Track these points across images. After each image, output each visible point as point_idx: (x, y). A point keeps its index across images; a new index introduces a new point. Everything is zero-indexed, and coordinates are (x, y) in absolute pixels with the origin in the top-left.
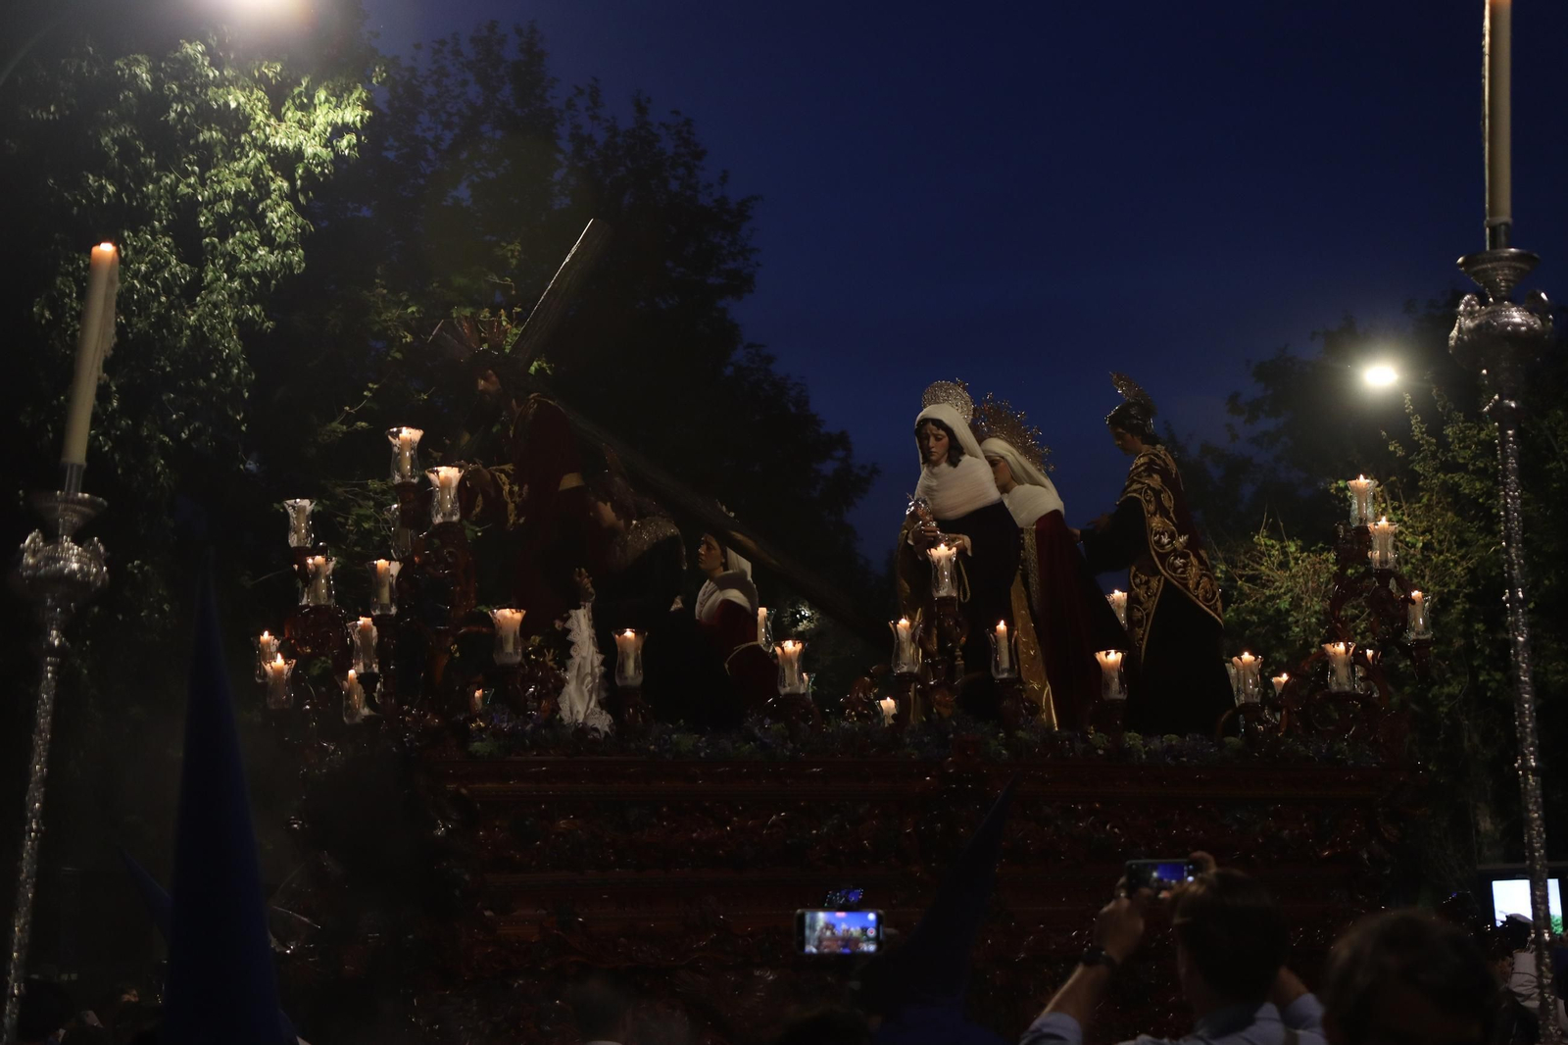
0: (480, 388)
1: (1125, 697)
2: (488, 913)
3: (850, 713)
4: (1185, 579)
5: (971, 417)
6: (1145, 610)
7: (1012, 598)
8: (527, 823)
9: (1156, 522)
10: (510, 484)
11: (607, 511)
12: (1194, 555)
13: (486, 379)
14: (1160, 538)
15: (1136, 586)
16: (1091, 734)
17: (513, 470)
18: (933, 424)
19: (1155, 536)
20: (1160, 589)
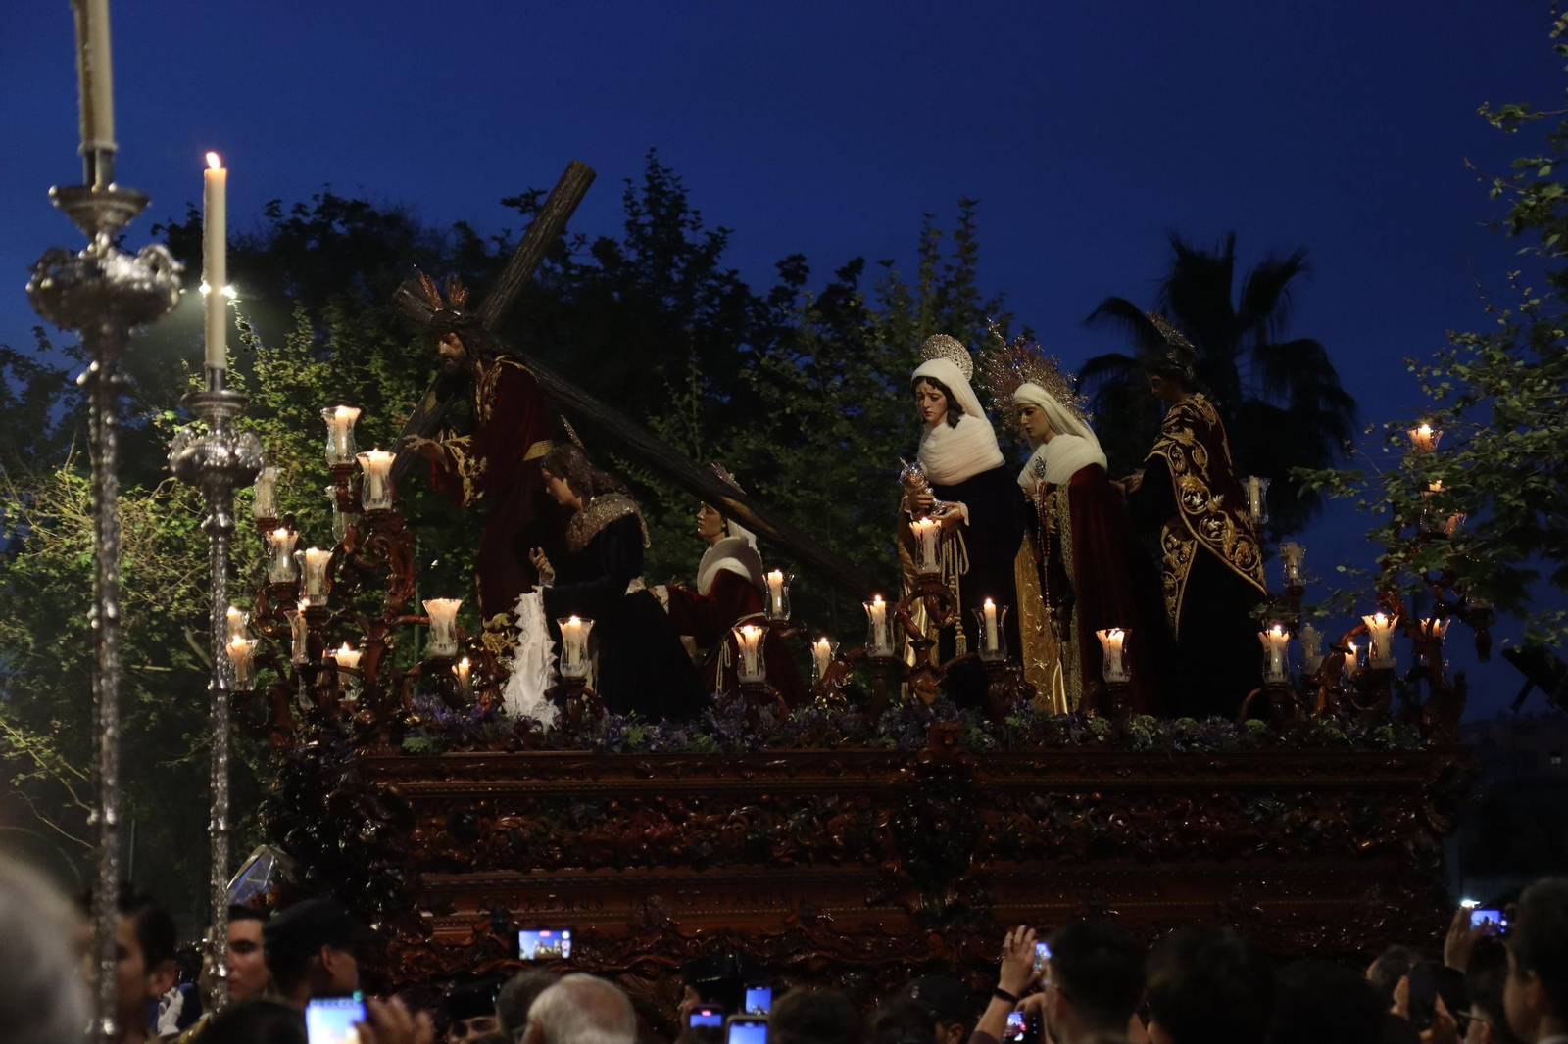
0: (442, 352)
1: (1128, 678)
2: (425, 914)
3: (820, 701)
4: (1220, 543)
5: (971, 373)
6: (1177, 577)
7: (1016, 569)
8: (465, 821)
9: (1187, 482)
10: (465, 458)
11: (563, 488)
12: (1230, 518)
13: (448, 342)
14: (1192, 499)
15: (1168, 551)
16: (1091, 719)
17: (469, 442)
18: (928, 383)
19: (1186, 496)
20: (1193, 556)
